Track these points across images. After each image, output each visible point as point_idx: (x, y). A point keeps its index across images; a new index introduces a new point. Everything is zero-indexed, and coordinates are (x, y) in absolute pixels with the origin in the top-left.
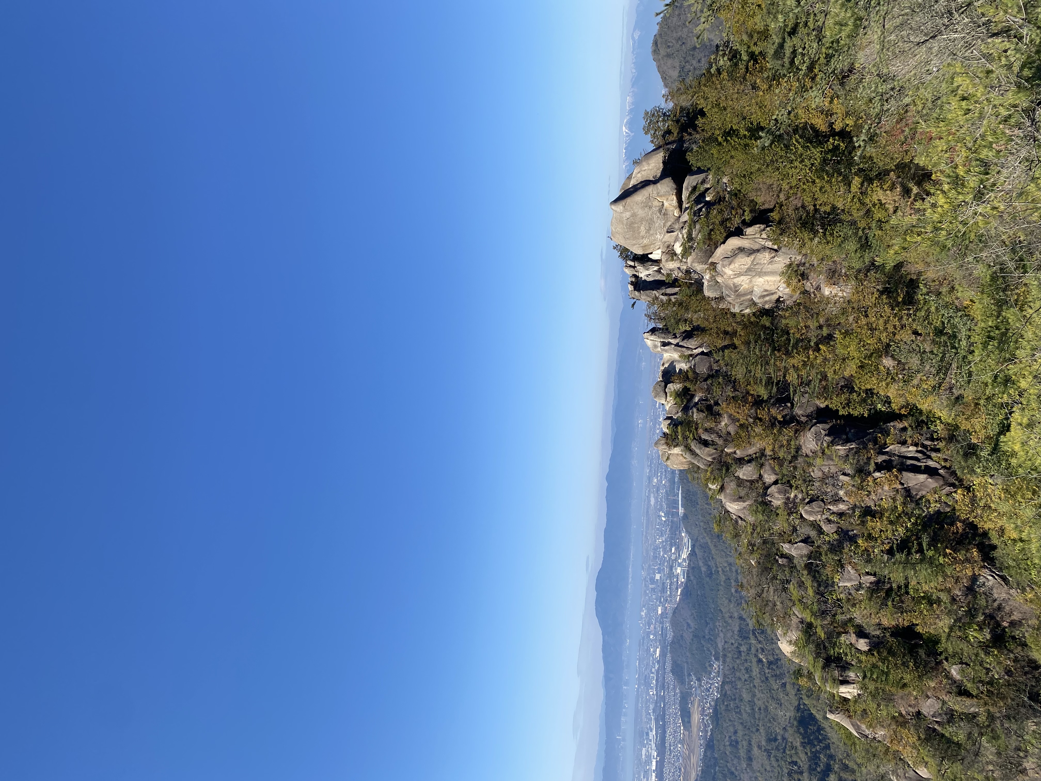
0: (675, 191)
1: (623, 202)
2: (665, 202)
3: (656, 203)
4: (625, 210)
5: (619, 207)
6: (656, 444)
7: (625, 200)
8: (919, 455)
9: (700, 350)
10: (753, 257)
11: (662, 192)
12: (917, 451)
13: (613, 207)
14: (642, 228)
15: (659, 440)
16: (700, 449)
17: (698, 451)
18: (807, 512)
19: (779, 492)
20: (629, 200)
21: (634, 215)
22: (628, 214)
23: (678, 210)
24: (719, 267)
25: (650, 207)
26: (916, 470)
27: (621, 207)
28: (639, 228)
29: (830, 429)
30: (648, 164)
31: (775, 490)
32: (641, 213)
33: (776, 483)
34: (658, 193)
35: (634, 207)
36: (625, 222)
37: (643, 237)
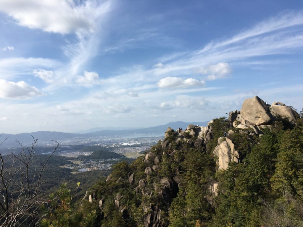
0: (265, 122)
1: (257, 101)
2: (260, 118)
3: (259, 115)
4: (254, 102)
5: (254, 99)
6: (170, 128)
7: (258, 102)
8: (157, 221)
9: (205, 139)
10: (227, 154)
11: (264, 116)
12: (159, 220)
13: (255, 97)
14: (249, 111)
15: (171, 128)
16: (166, 143)
17: (165, 142)
18: (141, 181)
19: (149, 172)
20: (258, 103)
21: (252, 106)
22: (252, 104)
23: (259, 124)
24: (225, 142)
25: (257, 113)
26: (152, 219)
27: (255, 101)
28: (248, 109)
29: (168, 188)
30: (286, 111)
31: (149, 170)
32: (254, 109)
33: (152, 170)
34: (263, 115)
35: (255, 106)
36: (250, 103)
37: (245, 112)
